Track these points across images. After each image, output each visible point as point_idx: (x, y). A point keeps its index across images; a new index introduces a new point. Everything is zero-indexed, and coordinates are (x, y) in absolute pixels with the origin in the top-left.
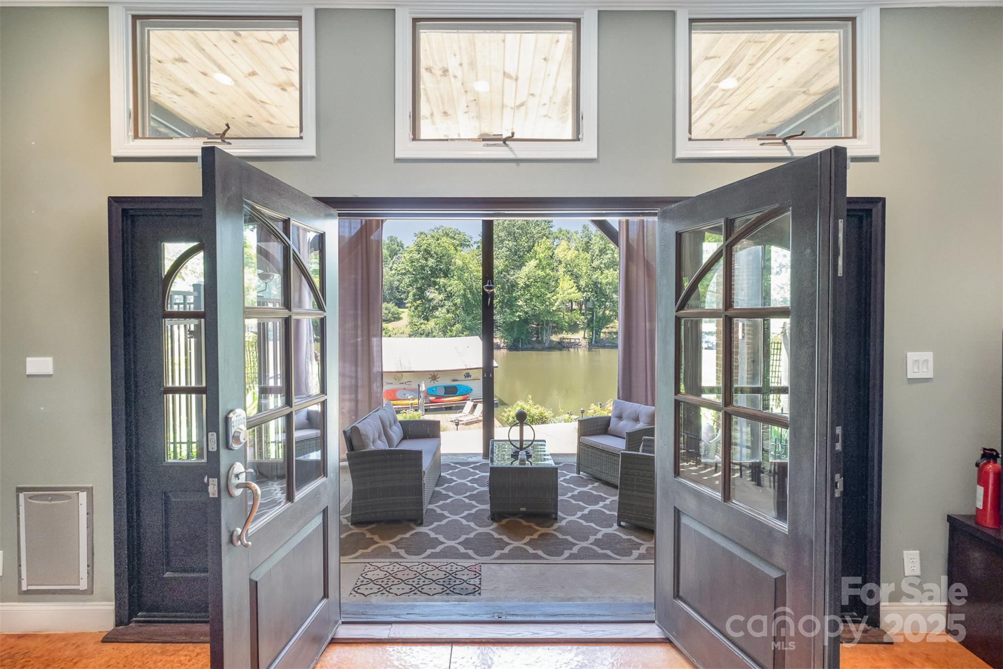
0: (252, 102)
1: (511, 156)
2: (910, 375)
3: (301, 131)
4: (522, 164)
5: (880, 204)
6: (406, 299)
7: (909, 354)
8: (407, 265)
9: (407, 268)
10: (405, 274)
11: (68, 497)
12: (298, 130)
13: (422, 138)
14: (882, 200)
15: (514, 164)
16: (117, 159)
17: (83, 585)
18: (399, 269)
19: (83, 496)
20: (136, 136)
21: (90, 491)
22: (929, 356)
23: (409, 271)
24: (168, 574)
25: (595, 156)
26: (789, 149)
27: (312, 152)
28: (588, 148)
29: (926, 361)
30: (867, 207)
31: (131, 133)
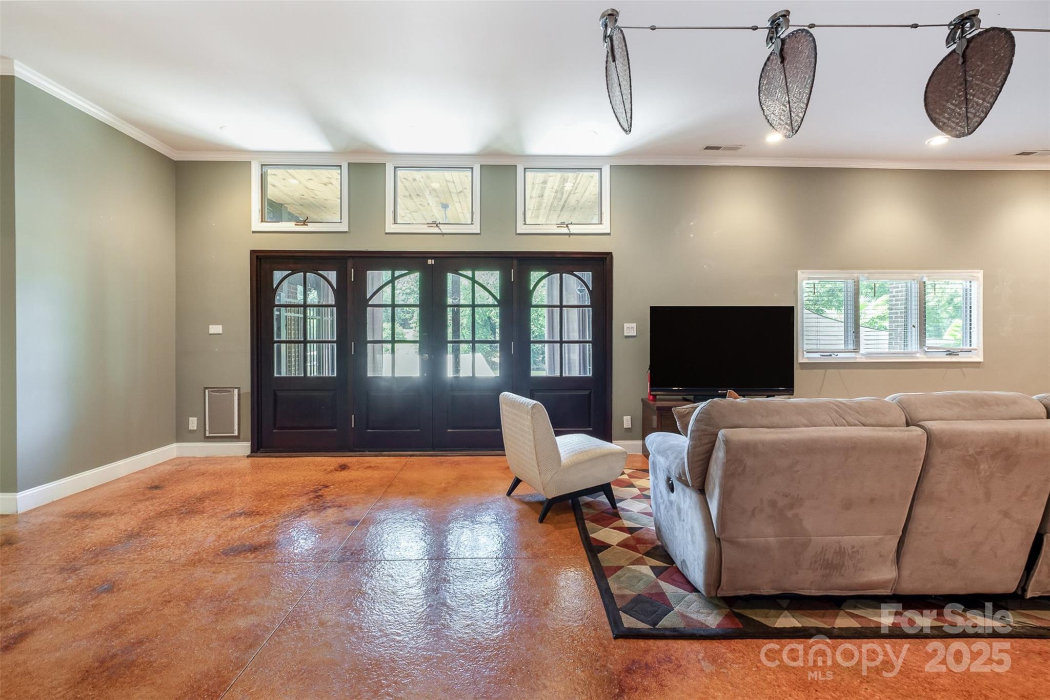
0: (307, 191)
1: (439, 231)
2: (626, 334)
3: (341, 219)
4: (445, 236)
5: (610, 255)
6: (411, 319)
7: (625, 324)
8: (412, 285)
9: (412, 287)
10: (410, 294)
11: (229, 391)
12: (339, 218)
13: (398, 222)
14: (611, 253)
15: (441, 236)
16: (254, 232)
17: (236, 434)
18: (404, 288)
19: (236, 391)
20: (262, 221)
21: (239, 389)
22: (634, 325)
23: (413, 291)
24: (274, 431)
25: (479, 232)
26: (569, 229)
27: (346, 229)
28: (476, 229)
29: (633, 328)
30: (606, 256)
31: (260, 220)
